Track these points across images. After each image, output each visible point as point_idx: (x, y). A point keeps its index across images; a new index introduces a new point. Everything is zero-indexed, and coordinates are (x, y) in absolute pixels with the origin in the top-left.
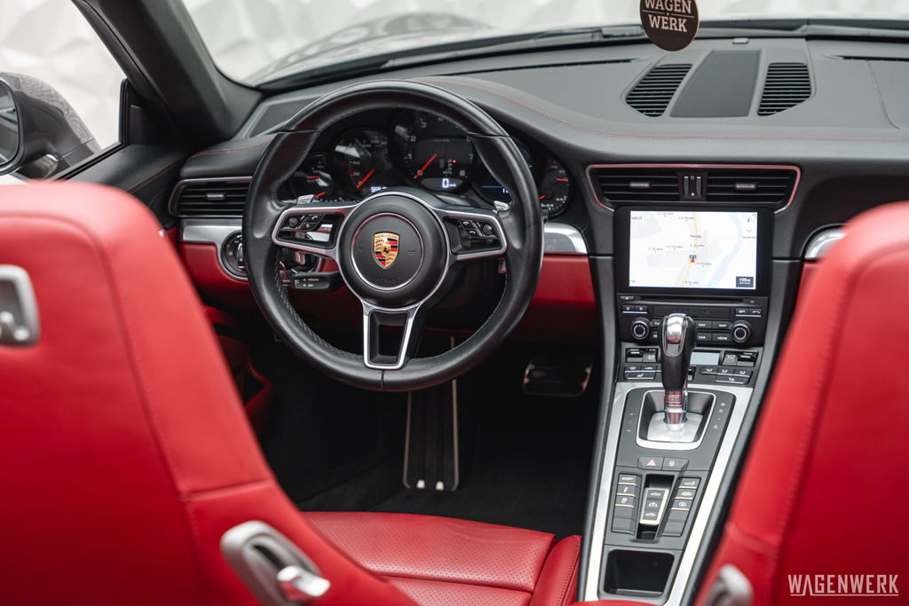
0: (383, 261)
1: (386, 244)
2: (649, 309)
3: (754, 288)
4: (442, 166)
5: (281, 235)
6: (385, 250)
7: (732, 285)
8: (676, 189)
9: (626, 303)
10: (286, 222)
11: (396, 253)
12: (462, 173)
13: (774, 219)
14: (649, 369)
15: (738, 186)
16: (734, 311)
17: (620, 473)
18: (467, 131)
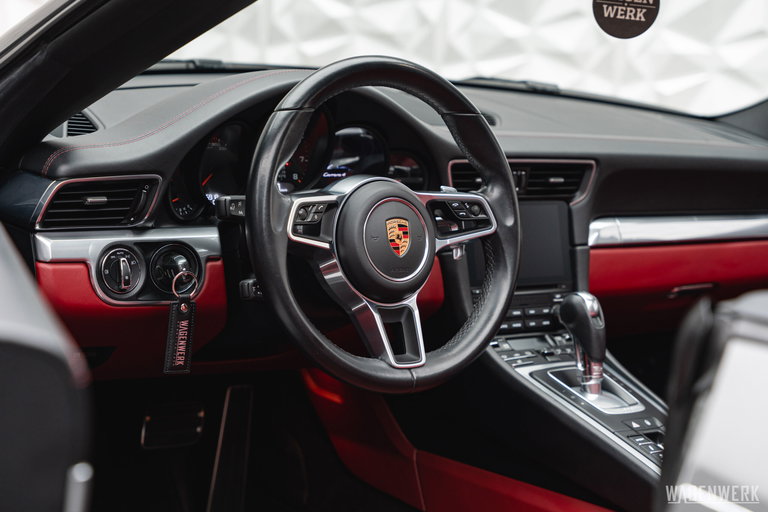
0: (397, 249)
6: (398, 237)
11: (408, 240)
12: (295, 177)
13: (570, 211)
14: (517, 356)
15: (552, 180)
16: (552, 296)
17: (628, 437)
18: (444, 109)
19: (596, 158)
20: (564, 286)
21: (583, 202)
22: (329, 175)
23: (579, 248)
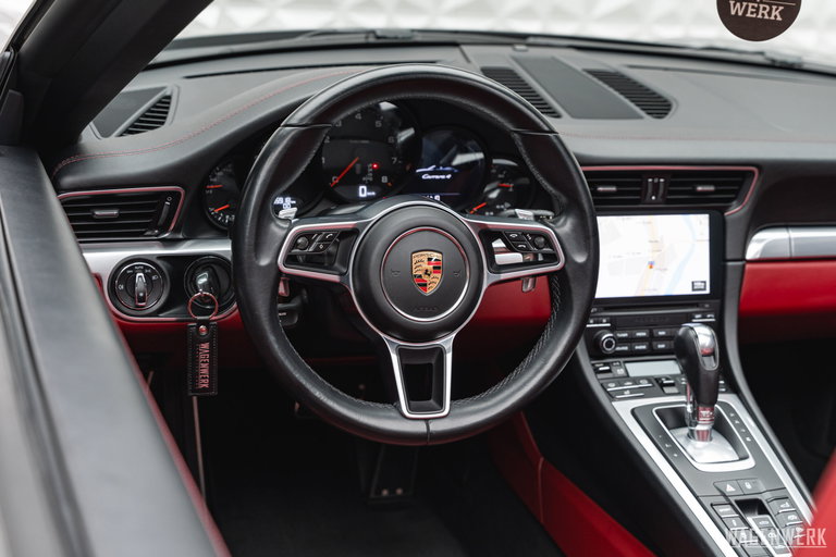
0: (424, 285)
1: (425, 266)
2: (611, 320)
3: (707, 291)
4: (358, 171)
6: (426, 272)
7: (688, 291)
8: (638, 193)
9: (591, 316)
10: (294, 244)
11: (439, 275)
12: (384, 179)
13: (724, 221)
14: (629, 386)
15: (700, 188)
16: (691, 316)
17: (712, 505)
18: (510, 127)
19: (760, 165)
20: (707, 306)
21: (742, 212)
22: (429, 177)
23: (730, 264)
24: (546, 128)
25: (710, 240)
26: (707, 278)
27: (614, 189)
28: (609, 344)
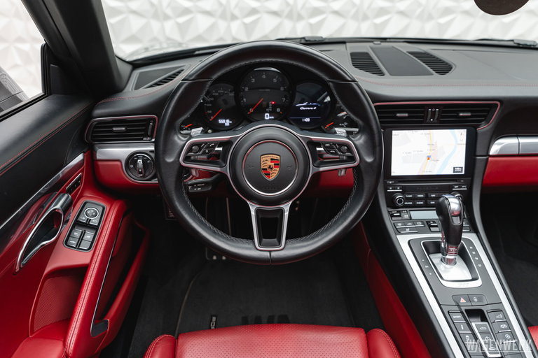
0: (268, 175)
1: (269, 163)
2: (402, 188)
3: (463, 173)
5: (187, 159)
6: (270, 167)
7: (451, 172)
8: (422, 117)
9: (390, 185)
10: (190, 149)
11: (278, 169)
12: (278, 110)
13: (476, 133)
14: (410, 225)
15: (461, 114)
16: (452, 186)
17: (449, 312)
18: (327, 78)
19: (502, 101)
20: (462, 181)
21: (489, 127)
22: (304, 109)
23: (478, 158)
24: (349, 79)
25: (467, 144)
26: (463, 166)
27: (407, 115)
28: (400, 201)
